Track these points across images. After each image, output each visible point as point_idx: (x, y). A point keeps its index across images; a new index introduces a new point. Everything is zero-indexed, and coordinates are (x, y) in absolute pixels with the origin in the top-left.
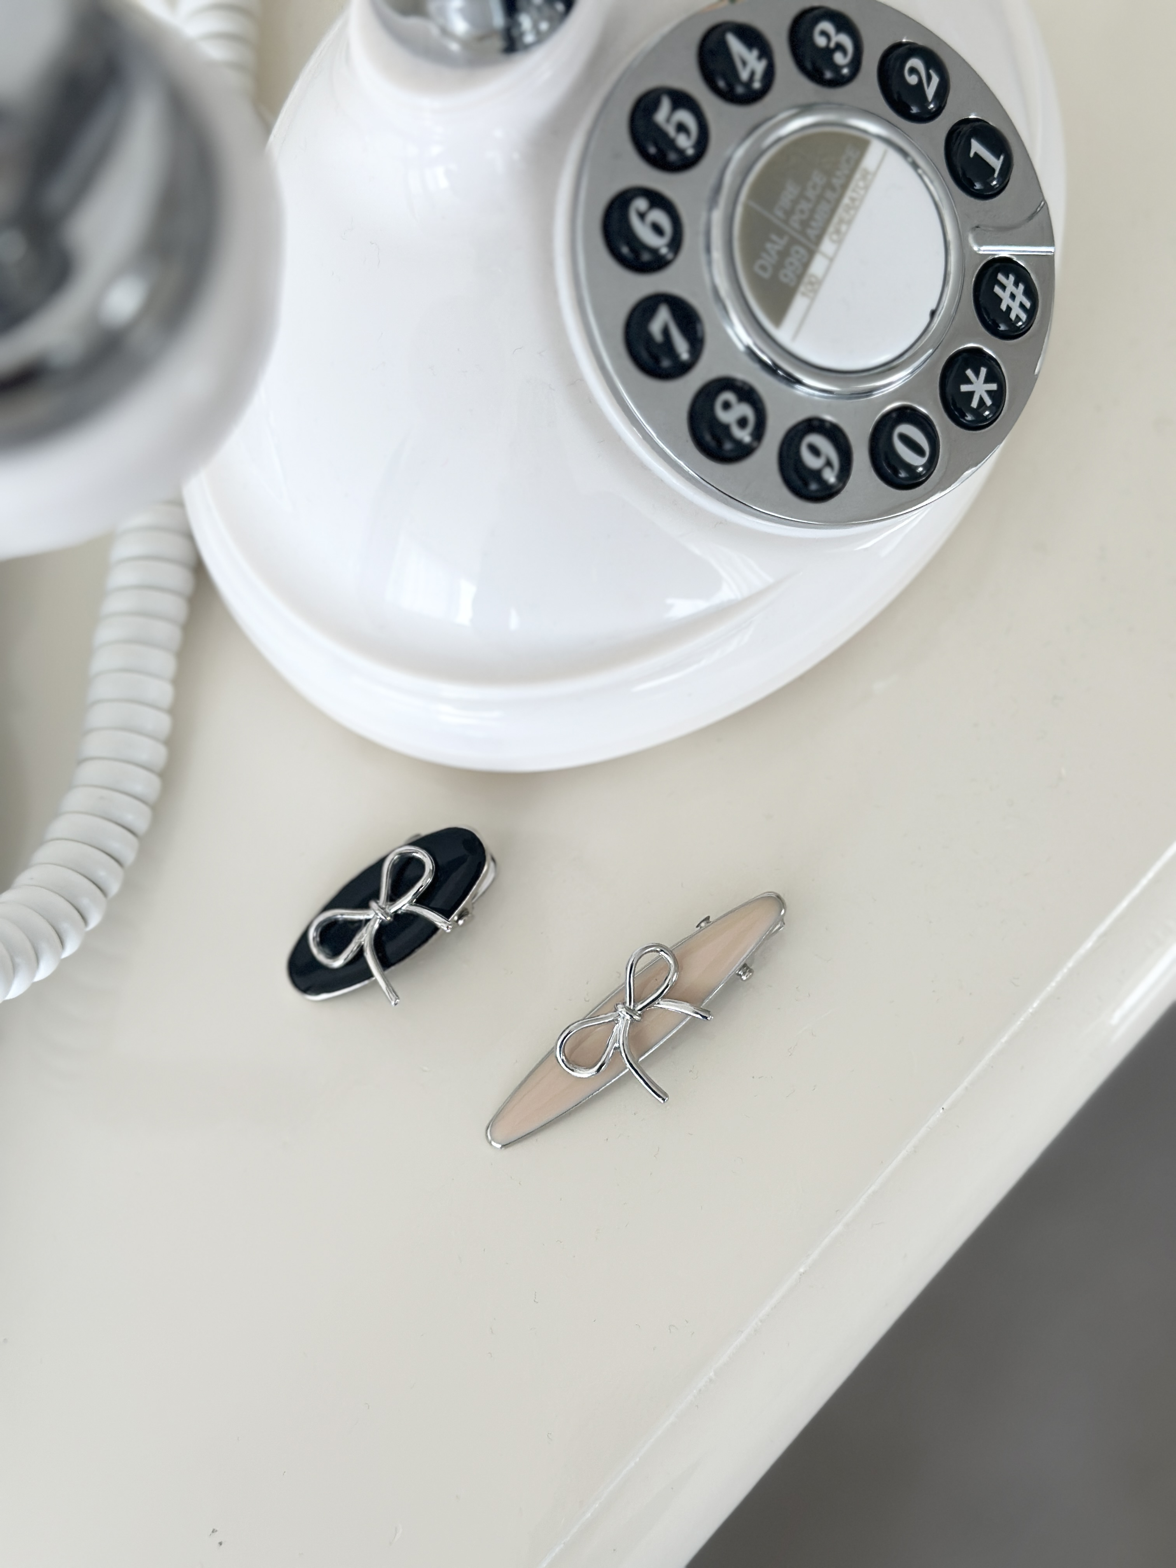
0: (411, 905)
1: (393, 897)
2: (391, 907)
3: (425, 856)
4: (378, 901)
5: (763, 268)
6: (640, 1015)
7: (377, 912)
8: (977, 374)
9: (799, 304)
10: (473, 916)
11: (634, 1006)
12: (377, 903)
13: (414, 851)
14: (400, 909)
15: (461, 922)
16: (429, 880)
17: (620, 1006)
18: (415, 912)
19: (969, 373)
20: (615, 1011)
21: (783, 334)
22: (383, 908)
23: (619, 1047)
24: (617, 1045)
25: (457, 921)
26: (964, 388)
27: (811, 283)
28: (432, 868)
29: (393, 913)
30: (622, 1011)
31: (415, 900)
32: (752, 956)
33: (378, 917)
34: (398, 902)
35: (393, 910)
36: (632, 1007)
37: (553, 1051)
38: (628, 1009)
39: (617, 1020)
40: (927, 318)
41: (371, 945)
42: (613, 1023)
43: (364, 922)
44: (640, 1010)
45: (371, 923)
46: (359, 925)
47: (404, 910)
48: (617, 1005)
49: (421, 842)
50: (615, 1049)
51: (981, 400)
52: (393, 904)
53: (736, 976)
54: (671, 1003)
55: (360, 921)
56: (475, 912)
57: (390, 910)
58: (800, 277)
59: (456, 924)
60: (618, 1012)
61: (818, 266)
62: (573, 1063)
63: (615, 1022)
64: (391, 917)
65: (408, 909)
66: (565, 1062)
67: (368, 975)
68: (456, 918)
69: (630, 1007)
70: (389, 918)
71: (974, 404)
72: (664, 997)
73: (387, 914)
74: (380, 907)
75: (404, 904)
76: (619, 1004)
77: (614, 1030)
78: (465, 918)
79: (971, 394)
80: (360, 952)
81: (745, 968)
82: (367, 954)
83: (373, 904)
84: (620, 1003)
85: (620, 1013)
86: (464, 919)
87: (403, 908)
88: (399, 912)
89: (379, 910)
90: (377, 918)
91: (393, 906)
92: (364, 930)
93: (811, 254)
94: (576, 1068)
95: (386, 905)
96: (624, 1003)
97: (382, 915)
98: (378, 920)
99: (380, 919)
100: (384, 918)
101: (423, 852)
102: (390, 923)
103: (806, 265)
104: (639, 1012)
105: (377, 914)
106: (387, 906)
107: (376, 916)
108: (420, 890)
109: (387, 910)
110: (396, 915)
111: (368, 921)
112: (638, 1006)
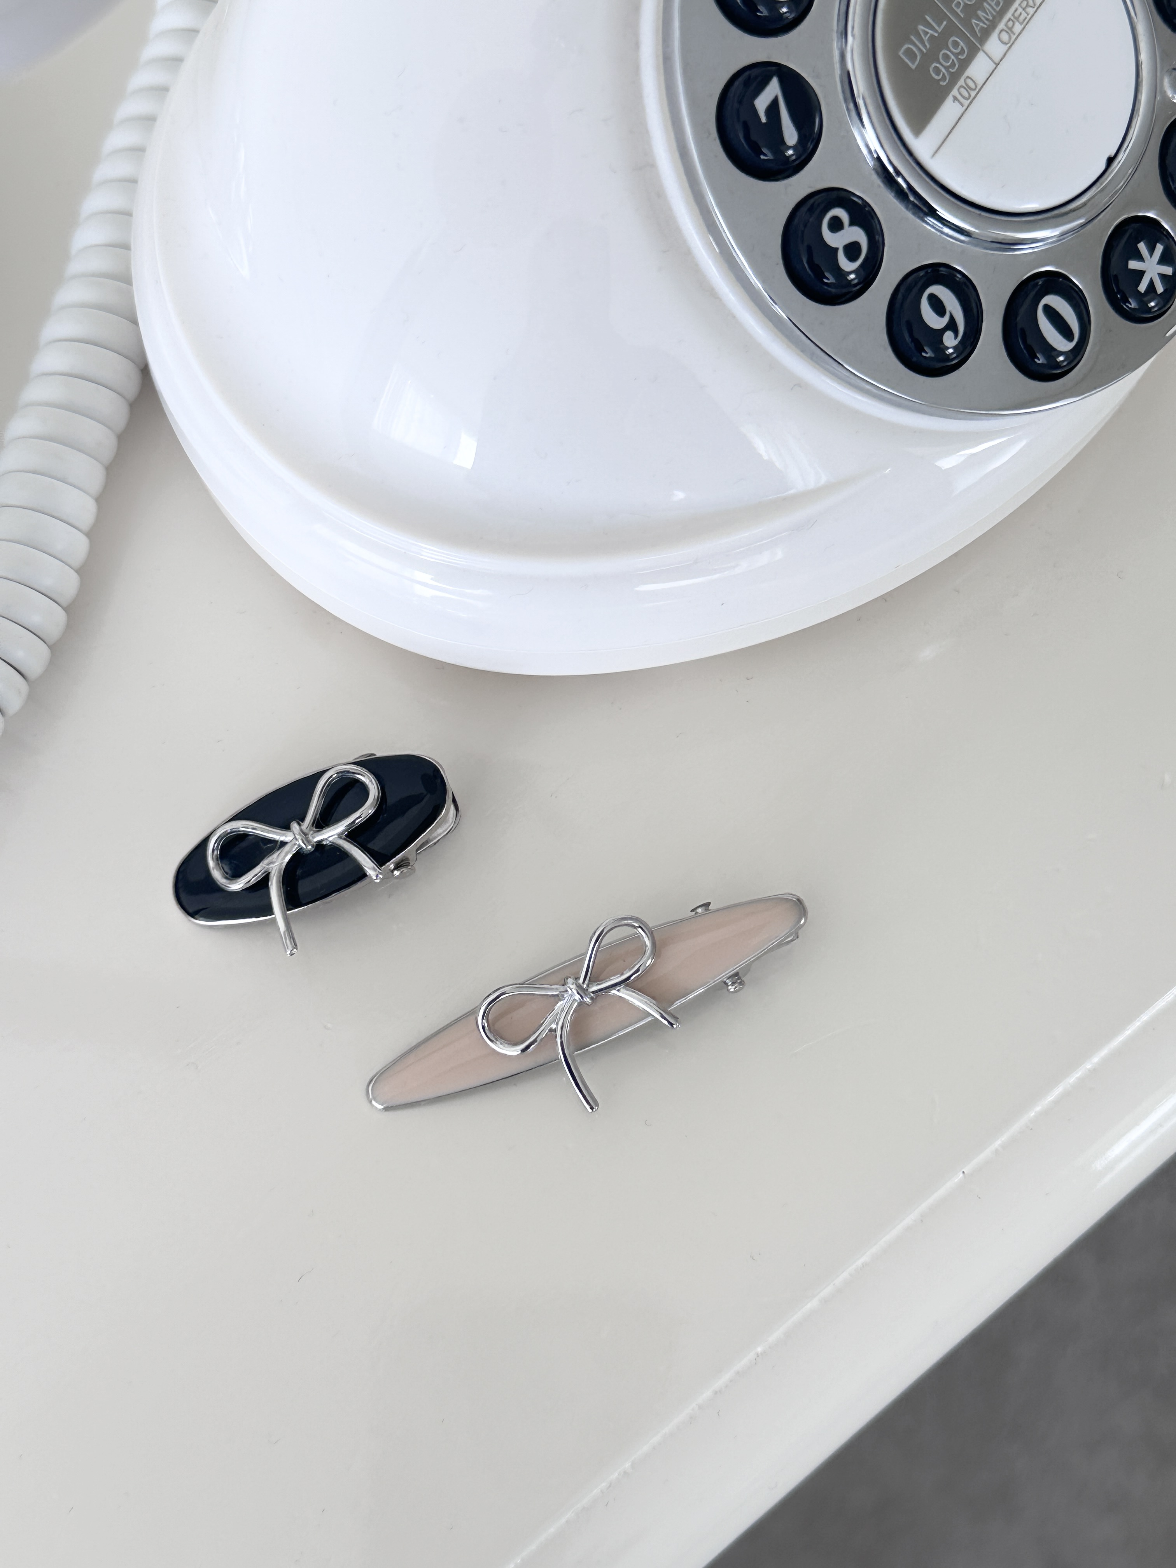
0: (341, 838)
1: (322, 823)
2: (314, 835)
3: (372, 783)
4: (302, 824)
5: (910, 54)
6: (592, 998)
7: (298, 837)
8: (1152, 250)
9: (949, 110)
10: (413, 870)
11: (588, 986)
12: (299, 825)
13: (359, 772)
14: (326, 839)
15: (396, 873)
16: (371, 812)
17: (570, 980)
18: (343, 848)
19: (1142, 246)
20: (563, 985)
21: (922, 146)
22: (305, 834)
23: (555, 1030)
24: (554, 1026)
25: (392, 871)
26: (1133, 265)
27: (968, 88)
28: (376, 797)
29: (315, 842)
30: (571, 986)
31: (346, 833)
32: (748, 968)
33: (298, 843)
34: (324, 831)
35: (318, 838)
36: (585, 986)
37: (474, 1012)
38: (579, 987)
39: (563, 996)
40: (1103, 167)
41: (280, 872)
42: (557, 998)
43: (279, 843)
44: (593, 992)
45: (287, 848)
46: (273, 846)
47: (330, 842)
48: (567, 979)
49: (371, 764)
50: (551, 1030)
51: (1151, 284)
52: (320, 831)
53: (723, 983)
54: (634, 994)
55: (276, 842)
56: (417, 866)
57: (314, 838)
58: (955, 77)
59: (391, 873)
60: (566, 987)
61: (978, 68)
62: (496, 1033)
63: (558, 998)
64: (313, 846)
65: (334, 841)
66: (486, 1031)
67: (267, 910)
68: (392, 866)
69: (582, 985)
70: (310, 847)
71: (1143, 287)
72: (627, 985)
73: (309, 842)
74: (301, 830)
75: (332, 834)
76: (570, 978)
77: (556, 1007)
78: (405, 870)
79: (1141, 274)
80: (266, 879)
81: (737, 978)
82: (272, 884)
83: (295, 826)
84: (572, 977)
85: (568, 989)
86: (402, 870)
87: (330, 839)
88: (324, 843)
89: (299, 834)
90: (296, 844)
91: (319, 833)
92: (275, 856)
93: (973, 52)
94: (497, 1040)
95: (311, 830)
96: (577, 979)
97: (303, 842)
98: (296, 846)
99: (299, 845)
100: (304, 846)
101: (371, 777)
102: (312, 853)
103: (965, 64)
104: (592, 995)
105: (295, 838)
106: (312, 832)
107: (294, 841)
108: (357, 821)
109: (310, 838)
110: (319, 846)
111: (283, 844)
112: (592, 987)
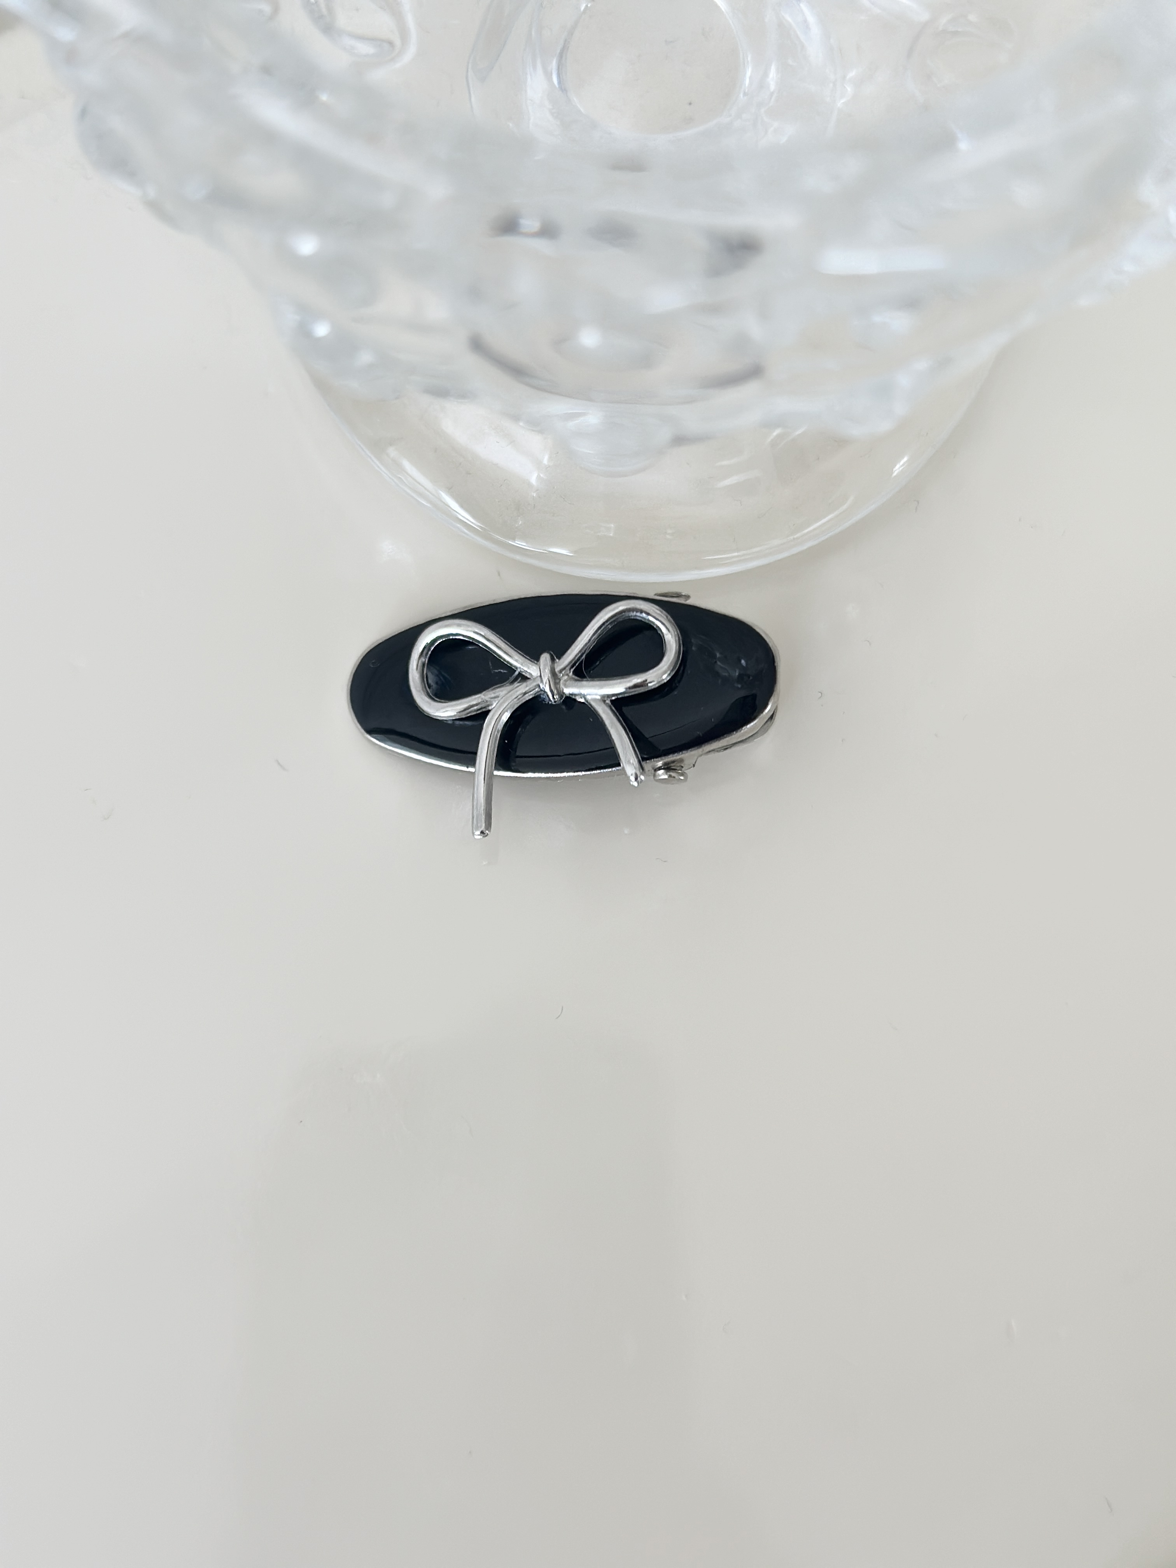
0: (604, 701)
1: (582, 672)
2: (570, 684)
3: (675, 643)
4: (557, 660)
7: (545, 674)
10: (686, 778)
12: (553, 660)
13: (661, 620)
14: (582, 695)
15: (663, 775)
16: (657, 685)
18: (601, 717)
22: (556, 675)
25: (659, 770)
28: (672, 666)
29: (567, 694)
31: (615, 696)
33: (541, 683)
34: (584, 683)
35: (572, 690)
43: (517, 673)
45: (524, 686)
46: (505, 675)
49: (681, 612)
52: (576, 680)
55: (511, 669)
57: (566, 686)
64: (561, 697)
65: (593, 702)
67: (468, 756)
70: (556, 697)
73: (558, 689)
74: (553, 670)
75: (594, 691)
78: (673, 776)
80: (482, 715)
82: (486, 729)
83: (546, 659)
86: (670, 775)
87: (588, 698)
88: (578, 700)
89: (549, 673)
91: (576, 683)
92: (506, 690)
95: (565, 674)
97: (550, 685)
98: (538, 688)
99: (543, 689)
100: (549, 691)
101: (676, 631)
102: (553, 709)
105: (541, 677)
106: (566, 677)
107: (538, 680)
108: (633, 689)
109: (560, 684)
110: (569, 701)
111: (520, 678)
